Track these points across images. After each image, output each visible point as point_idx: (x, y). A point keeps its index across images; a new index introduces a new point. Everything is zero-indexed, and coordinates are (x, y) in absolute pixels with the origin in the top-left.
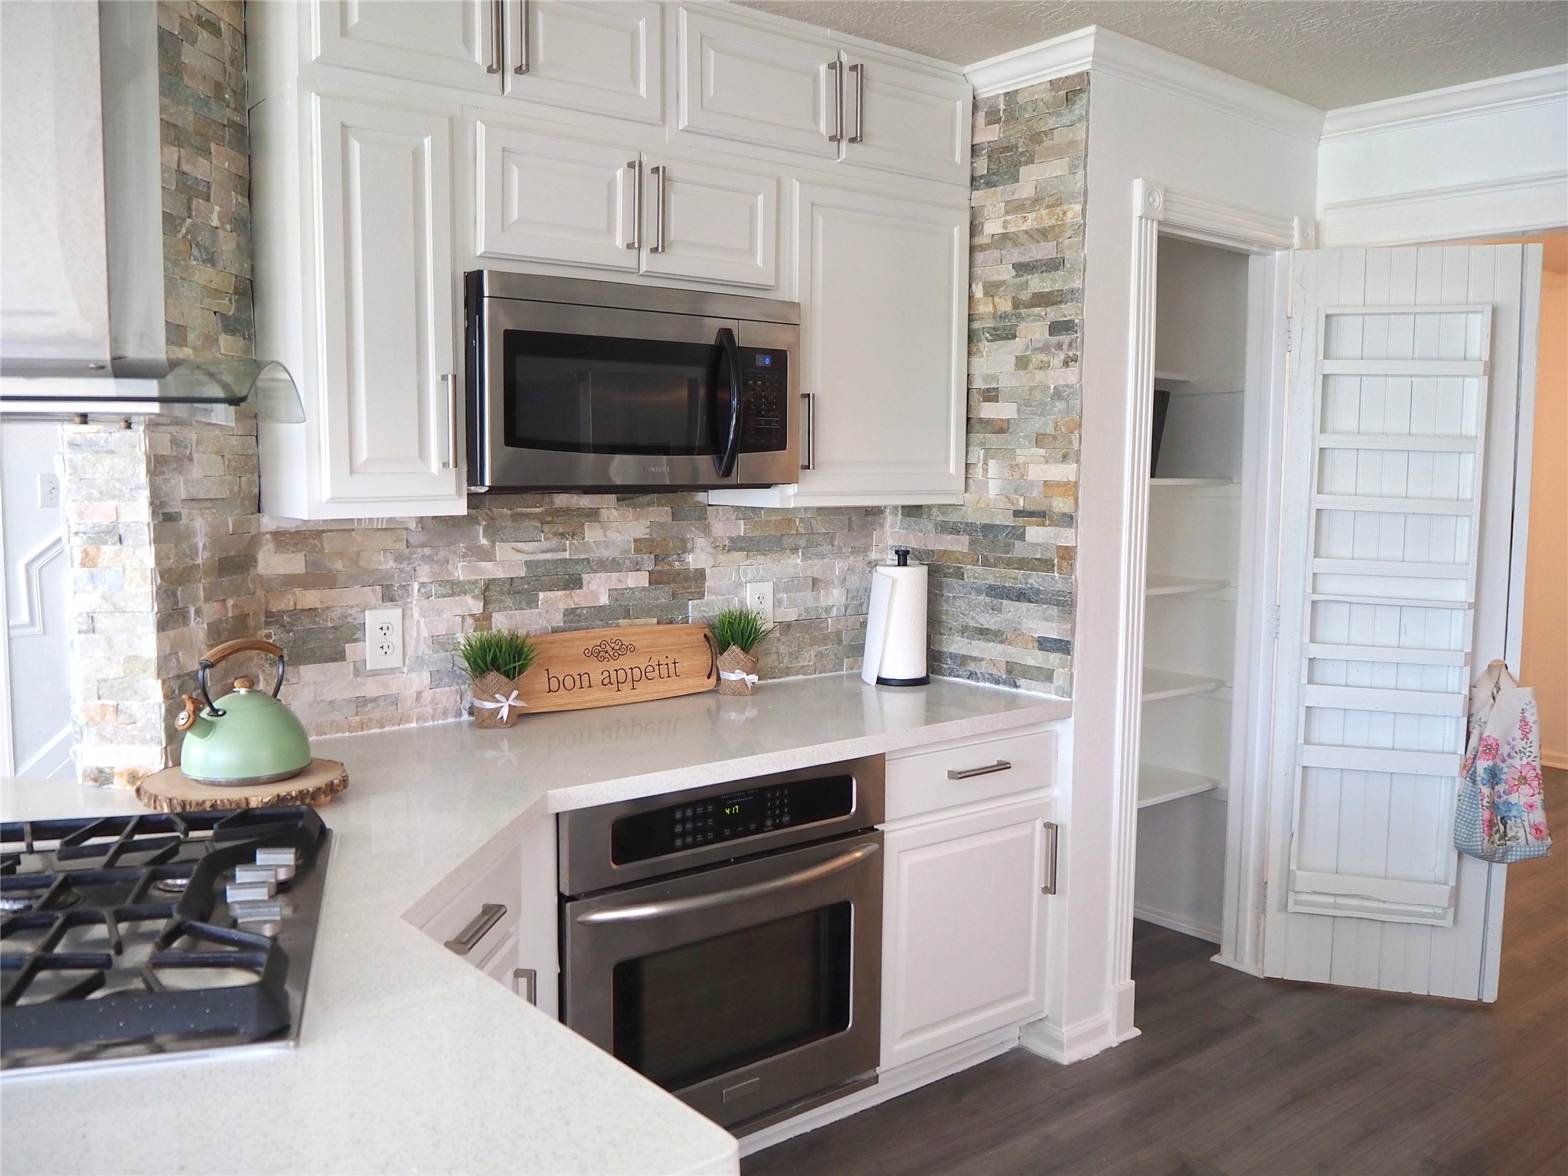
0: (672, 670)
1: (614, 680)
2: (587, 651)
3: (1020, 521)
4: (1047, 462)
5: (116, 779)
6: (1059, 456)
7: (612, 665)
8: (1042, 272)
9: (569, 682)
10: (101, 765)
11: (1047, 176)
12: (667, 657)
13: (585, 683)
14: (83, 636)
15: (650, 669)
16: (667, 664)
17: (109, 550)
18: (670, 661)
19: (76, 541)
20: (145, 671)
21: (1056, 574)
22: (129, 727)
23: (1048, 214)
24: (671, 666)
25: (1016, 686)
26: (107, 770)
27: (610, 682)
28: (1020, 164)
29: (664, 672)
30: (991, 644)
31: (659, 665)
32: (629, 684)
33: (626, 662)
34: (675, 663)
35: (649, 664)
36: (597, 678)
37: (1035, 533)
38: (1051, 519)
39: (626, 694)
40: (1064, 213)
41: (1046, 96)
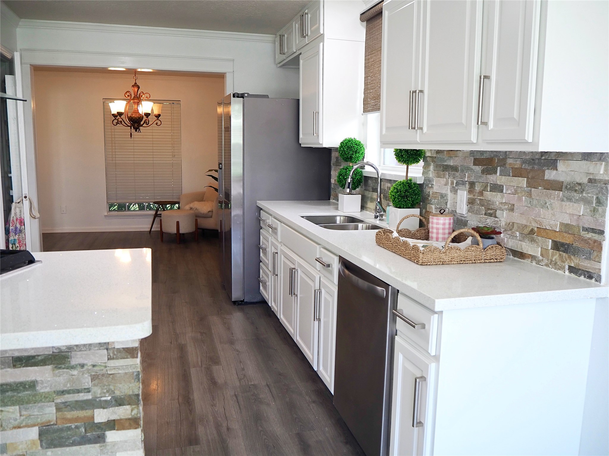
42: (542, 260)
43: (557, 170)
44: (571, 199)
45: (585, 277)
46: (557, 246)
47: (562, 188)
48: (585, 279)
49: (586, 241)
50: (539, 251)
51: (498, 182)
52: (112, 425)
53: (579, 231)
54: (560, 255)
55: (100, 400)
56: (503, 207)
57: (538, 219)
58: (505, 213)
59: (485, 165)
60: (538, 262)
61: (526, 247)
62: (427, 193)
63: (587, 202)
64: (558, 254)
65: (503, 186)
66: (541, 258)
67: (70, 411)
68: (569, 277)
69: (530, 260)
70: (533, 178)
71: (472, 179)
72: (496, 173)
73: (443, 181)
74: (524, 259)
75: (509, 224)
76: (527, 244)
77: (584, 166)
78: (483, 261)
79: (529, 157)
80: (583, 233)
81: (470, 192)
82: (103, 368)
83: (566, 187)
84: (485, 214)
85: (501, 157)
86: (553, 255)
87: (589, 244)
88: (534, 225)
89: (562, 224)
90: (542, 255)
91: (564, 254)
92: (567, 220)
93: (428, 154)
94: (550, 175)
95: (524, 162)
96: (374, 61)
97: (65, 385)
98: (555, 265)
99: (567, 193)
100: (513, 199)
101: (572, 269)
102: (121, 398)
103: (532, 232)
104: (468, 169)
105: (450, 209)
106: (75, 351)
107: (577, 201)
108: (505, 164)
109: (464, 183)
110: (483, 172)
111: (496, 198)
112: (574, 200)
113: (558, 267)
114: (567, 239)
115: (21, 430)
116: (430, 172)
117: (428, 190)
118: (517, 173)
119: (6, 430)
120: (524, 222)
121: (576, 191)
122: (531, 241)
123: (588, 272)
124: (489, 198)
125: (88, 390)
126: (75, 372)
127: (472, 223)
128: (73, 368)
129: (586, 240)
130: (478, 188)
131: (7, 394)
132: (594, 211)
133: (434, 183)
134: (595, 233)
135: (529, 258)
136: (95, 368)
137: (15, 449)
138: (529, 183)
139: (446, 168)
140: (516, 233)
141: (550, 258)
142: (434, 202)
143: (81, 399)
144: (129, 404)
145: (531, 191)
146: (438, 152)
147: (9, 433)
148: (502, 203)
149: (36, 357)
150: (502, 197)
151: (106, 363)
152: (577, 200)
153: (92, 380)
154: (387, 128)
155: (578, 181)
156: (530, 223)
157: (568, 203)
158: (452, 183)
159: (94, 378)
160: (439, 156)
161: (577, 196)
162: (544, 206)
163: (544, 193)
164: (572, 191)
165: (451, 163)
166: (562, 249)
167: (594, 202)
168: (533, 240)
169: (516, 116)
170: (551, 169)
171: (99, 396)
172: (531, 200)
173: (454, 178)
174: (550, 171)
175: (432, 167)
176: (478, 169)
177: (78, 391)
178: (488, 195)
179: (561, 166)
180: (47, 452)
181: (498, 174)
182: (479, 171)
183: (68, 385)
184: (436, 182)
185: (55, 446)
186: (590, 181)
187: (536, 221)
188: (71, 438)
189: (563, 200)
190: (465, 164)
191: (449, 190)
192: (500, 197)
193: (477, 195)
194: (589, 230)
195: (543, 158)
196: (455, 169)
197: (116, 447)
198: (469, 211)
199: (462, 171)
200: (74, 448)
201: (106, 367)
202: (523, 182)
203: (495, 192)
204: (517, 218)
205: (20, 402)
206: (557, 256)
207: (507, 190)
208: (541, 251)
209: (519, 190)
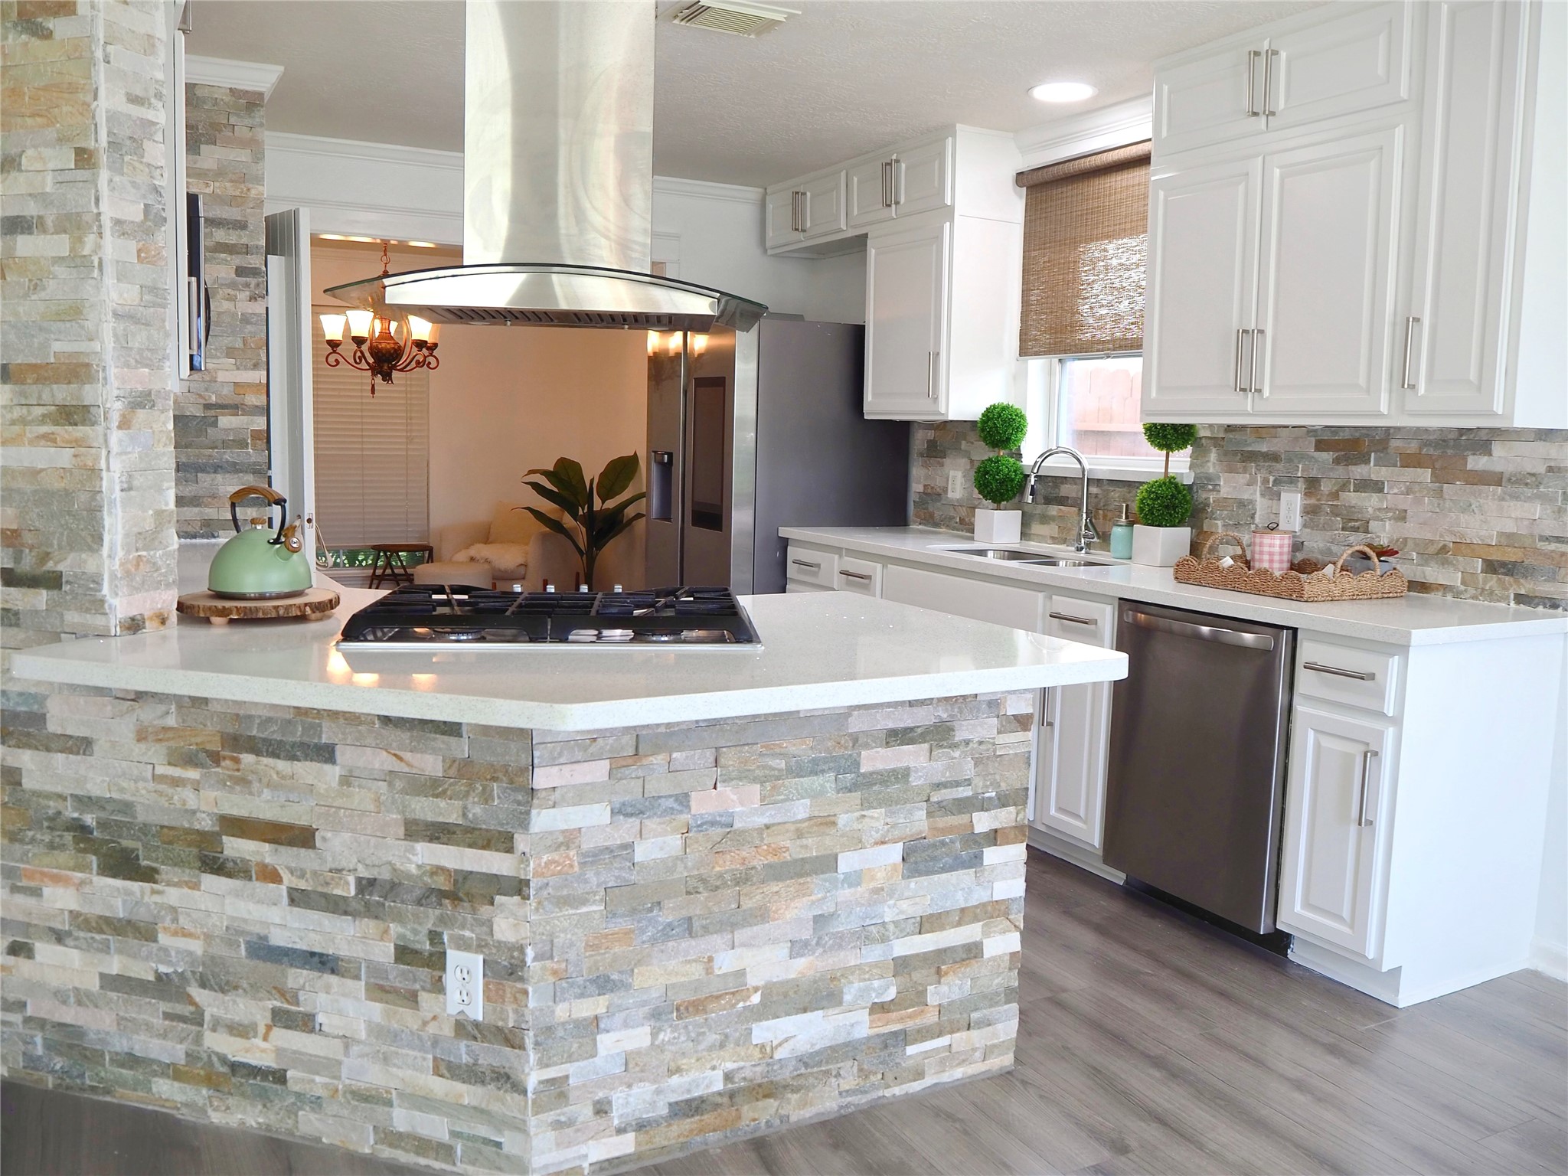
3: (212, 413)
4: (238, 369)
5: (147, 624)
6: (250, 364)
8: (229, 229)
10: (131, 614)
11: (231, 158)
14: (124, 493)
17: (141, 414)
19: (118, 405)
20: (170, 522)
21: (250, 450)
22: (155, 575)
23: (232, 187)
25: (214, 537)
26: (139, 617)
28: (201, 142)
30: (186, 508)
37: (226, 421)
38: (243, 410)
40: (248, 190)
41: (226, 99)
42: (1466, 590)
43: (1491, 455)
44: (1517, 497)
45: (1545, 607)
46: (1492, 567)
47: (1501, 481)
48: (1545, 610)
49: (1548, 555)
50: (1458, 578)
51: (1372, 476)
52: (994, 837)
53: (1534, 542)
54: (1499, 579)
55: (983, 798)
56: (1382, 516)
57: (1456, 529)
58: (1387, 524)
59: (1341, 450)
60: (1457, 594)
61: (1432, 573)
62: (1201, 500)
63: (1545, 499)
64: (1495, 579)
65: (1383, 483)
66: (1463, 588)
67: (943, 817)
68: (1516, 611)
69: (1440, 593)
70: (1443, 468)
71: (1314, 474)
72: (1368, 462)
73: (1242, 479)
74: (1427, 593)
75: (1398, 540)
76: (1435, 569)
77: (1541, 448)
78: (1380, 595)
79: (1435, 437)
80: (1541, 545)
81: (1308, 494)
82: (990, 746)
83: (1509, 480)
84: (1343, 529)
85: (1377, 438)
86: (1485, 582)
87: (1553, 559)
88: (1449, 539)
89: (1501, 534)
90: (1463, 583)
91: (1507, 578)
92: (1510, 527)
93: (1202, 433)
94: (1477, 463)
95: (1427, 443)
96: (1049, 262)
97: (943, 775)
98: (1491, 595)
99: (1510, 489)
100: (1405, 502)
101: (1520, 599)
102: (1005, 795)
103: (1444, 549)
104: (1303, 457)
105: (1260, 526)
106: (959, 720)
107: (1529, 499)
108: (1386, 448)
109: (1292, 481)
110: (1337, 461)
111: (1369, 502)
112: (1523, 498)
113: (1495, 598)
114: (1511, 555)
115: (885, 846)
116: (1210, 464)
117: (1204, 496)
118: (1410, 461)
119: (866, 848)
120: (1429, 536)
121: (1527, 484)
122: (1443, 564)
123: (1550, 599)
124: (1354, 502)
125: (968, 782)
126: (957, 754)
127: (1315, 545)
128: (955, 746)
129: (1546, 554)
130: (1326, 487)
131: (874, 788)
132: (1559, 512)
133: (1222, 483)
134: (1559, 542)
135: (1437, 590)
136: (982, 747)
137: (873, 878)
138: (1436, 477)
139: (1250, 457)
140: (1410, 555)
141: (1481, 585)
142: (1220, 515)
143: (960, 796)
144: (1015, 805)
145: (1442, 487)
146: (1230, 428)
147: (870, 852)
148: (1379, 509)
149: (916, 730)
150: (1381, 501)
151: (994, 738)
152: (1529, 497)
153: (976, 765)
154: (1160, 389)
155: (1529, 469)
156: (1441, 536)
157: (1512, 503)
158: (1265, 481)
159: (978, 762)
160: (1231, 436)
161: (1528, 492)
162: (1467, 509)
163: (1468, 491)
164: (1520, 484)
165: (1264, 448)
166: (1502, 570)
167: (1560, 499)
168: (1445, 563)
169: (1473, 376)
170: (1480, 454)
171: (980, 791)
172: (1441, 502)
173: (1270, 472)
174: (1476, 457)
175: (1213, 456)
176: (1327, 456)
177: (957, 784)
178: (1351, 498)
179: (1498, 449)
180: (910, 882)
181: (1372, 464)
182: (1327, 460)
183: (948, 774)
184: (1224, 480)
185: (921, 875)
186: (1550, 469)
187: (1452, 533)
188: (941, 860)
189: (1503, 499)
190: (1298, 449)
191: (1258, 493)
192: (1377, 500)
193: (1325, 498)
194: (1552, 539)
195: (1463, 438)
196: (1274, 457)
197: (995, 873)
198: (1305, 526)
199: (1290, 460)
200: (944, 876)
201: (994, 744)
202: (1426, 475)
203: (1365, 492)
204: (1411, 529)
205: (887, 802)
206: (1493, 581)
207: (1391, 488)
208: (1463, 578)
209: (1416, 488)
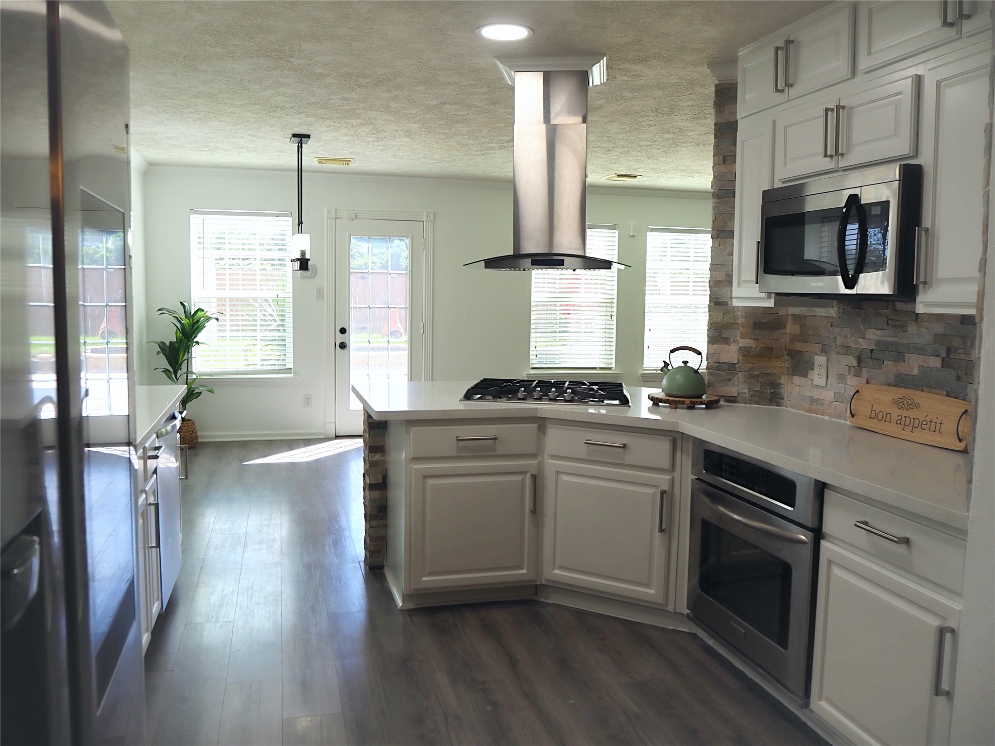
0: (938, 428)
1: (903, 423)
2: (894, 400)
7: (904, 413)
9: (880, 416)
12: (937, 418)
13: (888, 420)
15: (925, 422)
16: (936, 423)
18: (938, 422)
24: (938, 425)
27: (900, 423)
29: (933, 428)
31: (931, 422)
32: (910, 428)
33: (912, 414)
34: (941, 424)
35: (925, 419)
36: (895, 418)
39: (907, 434)
